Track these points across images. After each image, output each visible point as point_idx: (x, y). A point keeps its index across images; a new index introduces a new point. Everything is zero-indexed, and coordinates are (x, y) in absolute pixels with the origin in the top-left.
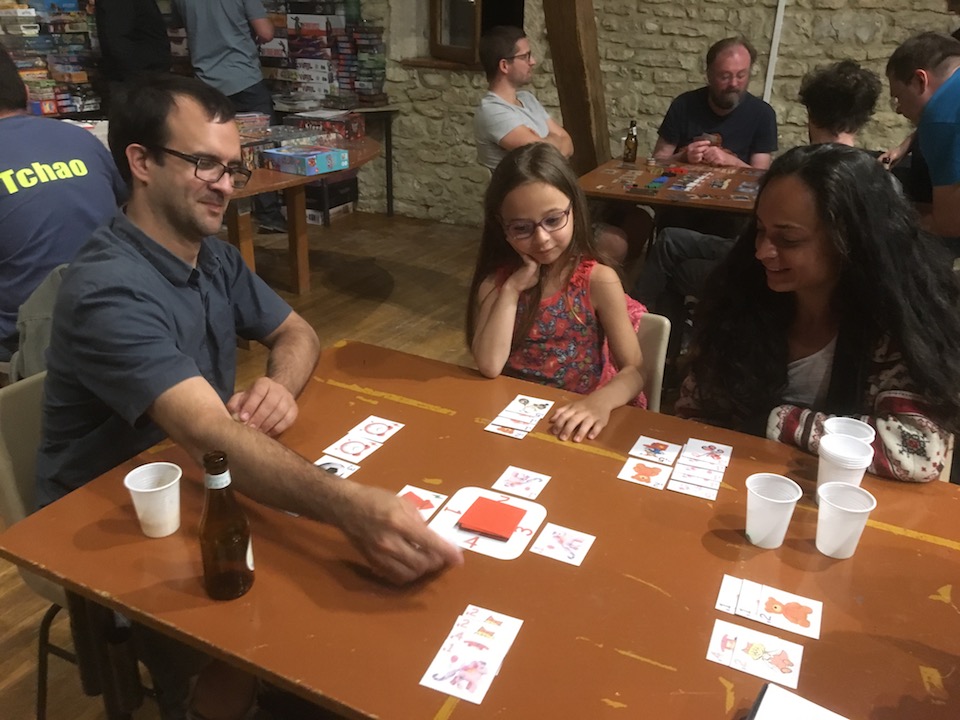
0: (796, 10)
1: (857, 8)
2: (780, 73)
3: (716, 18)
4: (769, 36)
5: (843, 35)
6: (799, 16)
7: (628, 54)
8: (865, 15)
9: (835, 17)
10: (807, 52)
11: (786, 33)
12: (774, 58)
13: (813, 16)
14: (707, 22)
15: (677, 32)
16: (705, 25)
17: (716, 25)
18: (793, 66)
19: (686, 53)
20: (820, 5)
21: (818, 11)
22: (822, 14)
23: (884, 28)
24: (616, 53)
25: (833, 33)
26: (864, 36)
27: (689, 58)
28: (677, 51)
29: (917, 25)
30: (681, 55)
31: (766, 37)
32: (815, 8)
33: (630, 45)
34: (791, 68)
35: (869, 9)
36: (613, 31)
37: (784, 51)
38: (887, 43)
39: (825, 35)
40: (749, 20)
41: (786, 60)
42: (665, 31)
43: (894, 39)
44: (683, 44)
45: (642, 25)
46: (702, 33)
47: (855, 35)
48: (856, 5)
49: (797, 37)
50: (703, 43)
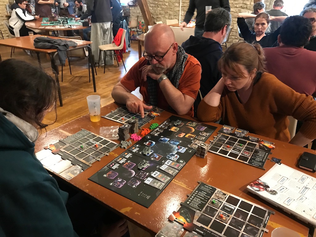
2: (182, 6)
12: (181, 3)
19: (166, 2)
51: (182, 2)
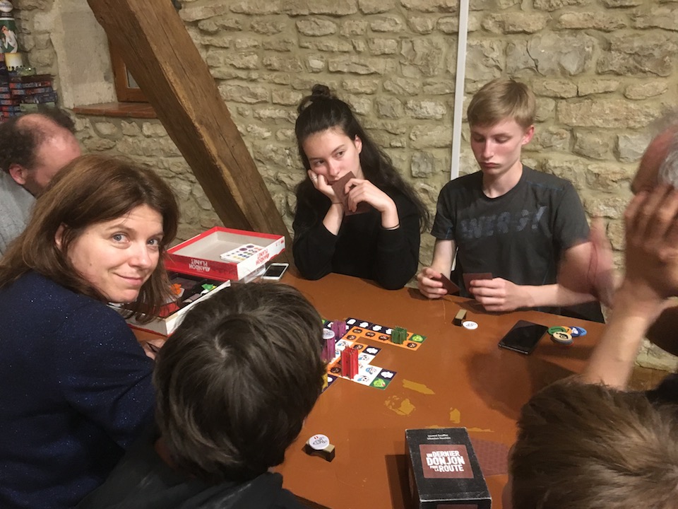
0: (483, 35)
1: (559, 30)
3: (387, 51)
4: (452, 70)
5: (544, 65)
6: (486, 43)
8: (571, 38)
9: (532, 43)
11: (472, 66)
12: (460, 97)
13: (504, 43)
14: (377, 56)
15: (345, 70)
16: (376, 60)
17: (389, 60)
20: (511, 28)
21: (511, 37)
22: (516, 40)
23: (599, 54)
24: (282, 97)
25: (532, 64)
26: (572, 67)
27: (362, 101)
29: (642, 48)
31: (448, 71)
32: (506, 33)
33: (295, 87)
35: (576, 30)
36: (275, 70)
37: (471, 88)
38: (603, 73)
39: (522, 66)
40: (427, 51)
42: (331, 69)
45: (305, 62)
46: (373, 70)
47: (559, 64)
48: (558, 26)
49: (487, 70)
50: (376, 81)
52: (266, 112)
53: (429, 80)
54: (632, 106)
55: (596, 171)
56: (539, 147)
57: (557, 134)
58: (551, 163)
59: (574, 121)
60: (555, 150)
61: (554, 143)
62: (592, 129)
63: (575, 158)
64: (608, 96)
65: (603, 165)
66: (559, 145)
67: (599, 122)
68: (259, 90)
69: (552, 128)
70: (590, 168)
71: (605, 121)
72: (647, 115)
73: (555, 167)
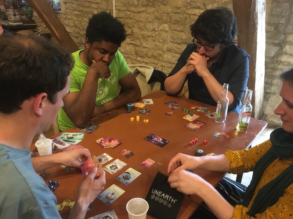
5: (130, 2)
7: (81, 8)
10: (123, 9)
15: (91, 1)
18: (120, 14)
24: (79, 8)
25: (128, 2)
26: (136, 4)
28: (92, 7)
30: (93, 9)
33: (82, 5)
34: (119, 14)
37: (117, 8)
39: (126, 3)
41: (118, 12)
43: (144, 4)
44: (93, 5)
46: (97, 2)
47: (133, 2)
49: (120, 3)
51: (116, 10)
52: (76, 13)
53: (108, 5)
54: (148, 15)
55: (143, 34)
56: (131, 26)
57: (134, 22)
58: (134, 31)
59: (137, 19)
60: (135, 27)
61: (135, 25)
62: (141, 21)
63: (139, 30)
64: (143, 12)
65: (144, 32)
66: (136, 26)
67: (142, 19)
68: (74, 6)
69: (133, 21)
70: (142, 33)
71: (143, 19)
72: (152, 18)
73: (135, 32)
